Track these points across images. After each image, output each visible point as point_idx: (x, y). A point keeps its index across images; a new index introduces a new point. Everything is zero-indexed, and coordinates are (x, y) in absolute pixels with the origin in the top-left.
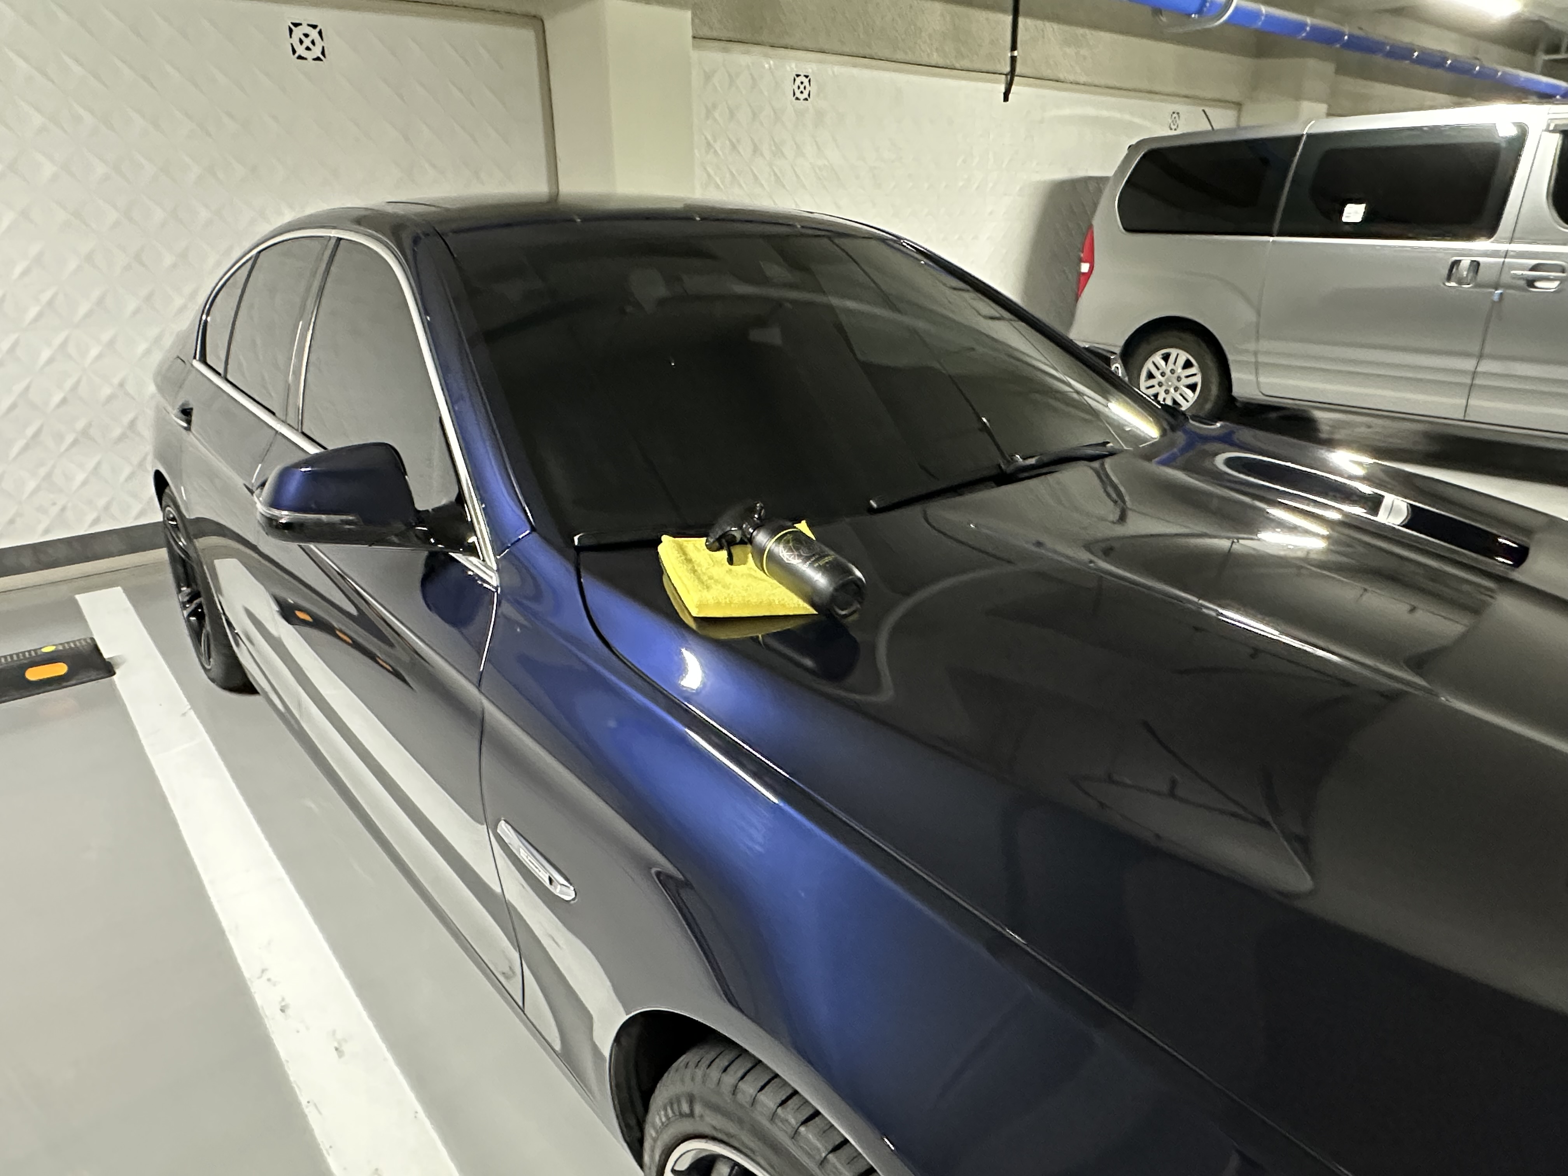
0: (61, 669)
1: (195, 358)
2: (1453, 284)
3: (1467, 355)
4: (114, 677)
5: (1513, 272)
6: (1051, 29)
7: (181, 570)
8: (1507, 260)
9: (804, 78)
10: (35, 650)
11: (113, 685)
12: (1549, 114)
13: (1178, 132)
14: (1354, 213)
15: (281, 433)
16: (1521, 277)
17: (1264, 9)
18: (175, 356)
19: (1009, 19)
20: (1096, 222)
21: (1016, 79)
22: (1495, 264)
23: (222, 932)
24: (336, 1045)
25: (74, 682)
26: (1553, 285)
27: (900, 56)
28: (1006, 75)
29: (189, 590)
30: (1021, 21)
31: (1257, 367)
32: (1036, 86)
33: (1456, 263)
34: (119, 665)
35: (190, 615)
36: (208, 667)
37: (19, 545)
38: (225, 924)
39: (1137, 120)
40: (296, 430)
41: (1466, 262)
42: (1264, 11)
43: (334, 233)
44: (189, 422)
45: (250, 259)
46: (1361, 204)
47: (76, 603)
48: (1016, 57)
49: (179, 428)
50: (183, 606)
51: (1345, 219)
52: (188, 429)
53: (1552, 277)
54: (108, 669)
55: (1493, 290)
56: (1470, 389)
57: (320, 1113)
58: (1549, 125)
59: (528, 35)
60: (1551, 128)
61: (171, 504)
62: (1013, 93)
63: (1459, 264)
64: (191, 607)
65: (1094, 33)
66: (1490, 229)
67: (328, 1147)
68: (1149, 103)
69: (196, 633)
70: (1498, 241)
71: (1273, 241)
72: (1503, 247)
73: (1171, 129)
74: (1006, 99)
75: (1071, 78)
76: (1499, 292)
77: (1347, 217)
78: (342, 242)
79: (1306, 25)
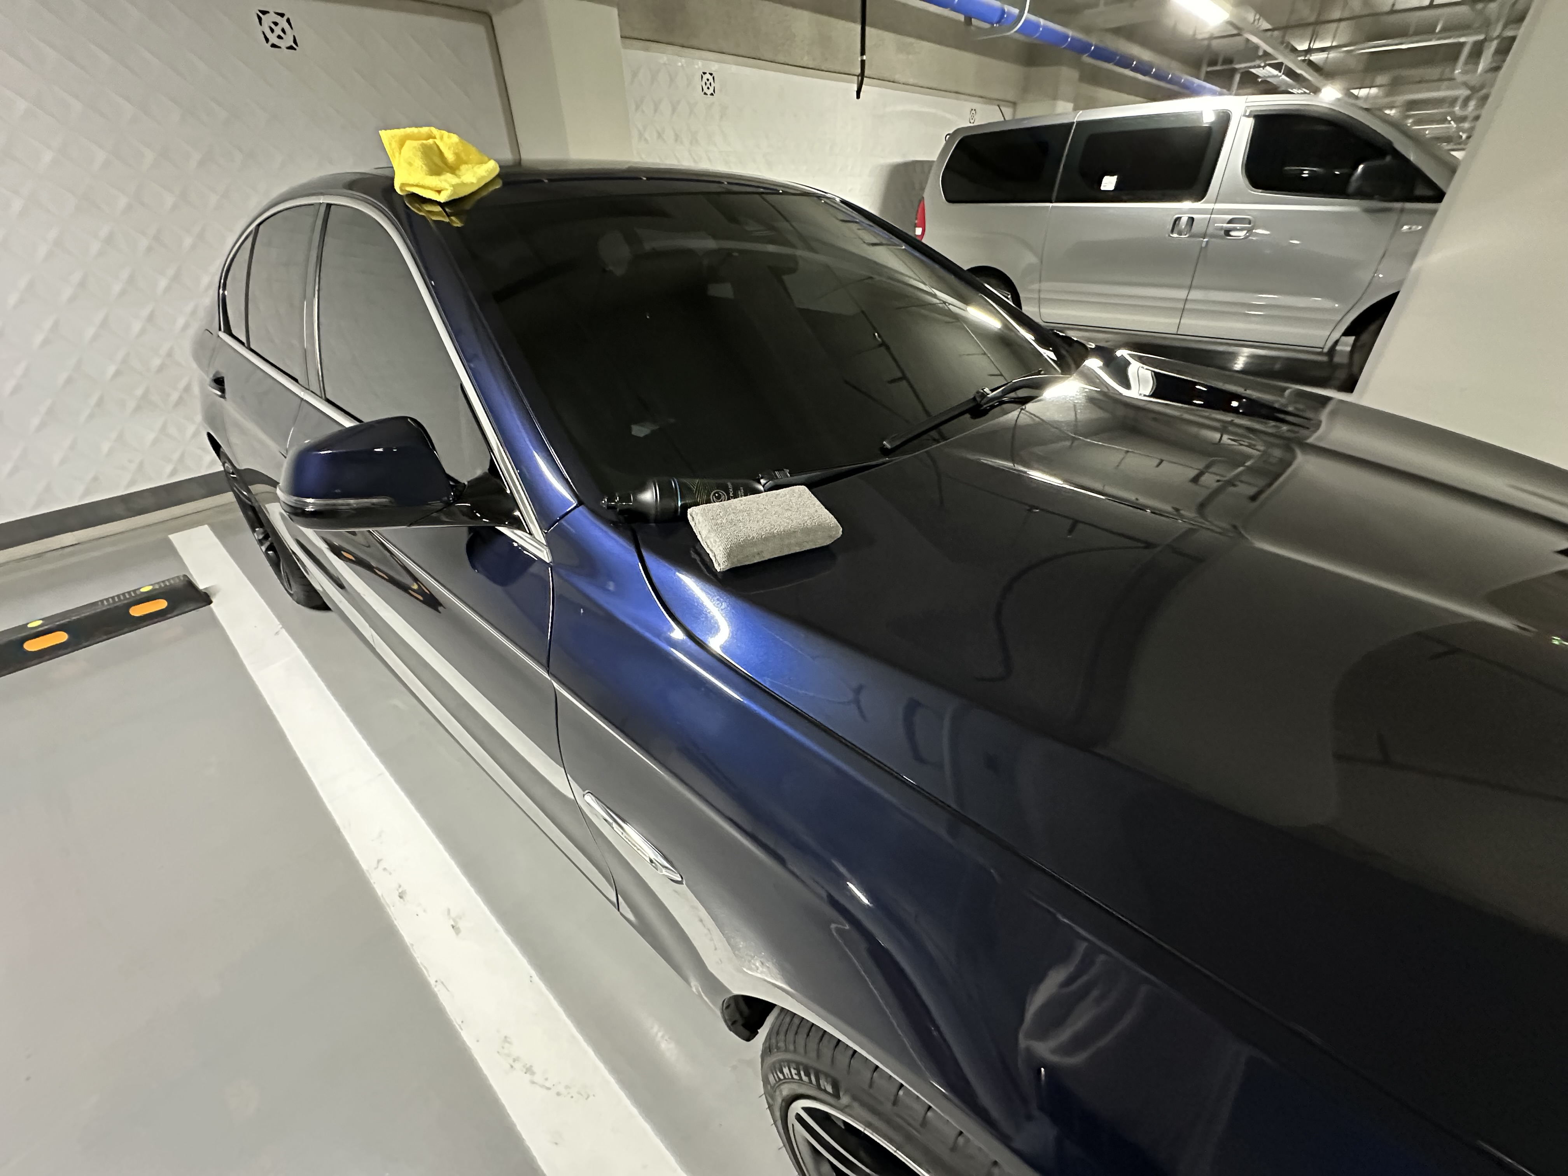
0: (162, 604)
1: (220, 329)
2: (1175, 235)
3: (1179, 287)
4: (212, 605)
5: (1216, 225)
6: (889, 37)
7: (250, 513)
8: (1212, 216)
9: (710, 75)
10: (134, 591)
11: (212, 613)
12: (1246, 102)
13: (975, 124)
14: (1109, 183)
15: (305, 400)
16: (1221, 228)
17: (1042, 22)
18: (204, 329)
19: (859, 27)
20: (926, 195)
21: (865, 79)
22: (1205, 219)
23: (337, 830)
24: (453, 923)
25: (175, 613)
26: (1242, 234)
27: (781, 59)
28: (858, 76)
29: (261, 530)
30: (868, 29)
31: (1040, 302)
32: (880, 86)
33: (1179, 219)
34: (215, 594)
35: (268, 549)
36: (292, 592)
37: (107, 498)
38: (339, 821)
39: (948, 116)
40: (320, 397)
41: (1185, 219)
42: (1042, 23)
43: (324, 200)
44: (223, 391)
45: (251, 232)
46: (1113, 176)
47: (170, 542)
48: (865, 60)
49: (215, 396)
50: (261, 542)
51: (1102, 188)
52: (223, 396)
53: (1238, 228)
54: (204, 599)
55: (1202, 239)
56: (1183, 311)
57: (448, 990)
58: (1246, 111)
59: (478, 31)
60: (1247, 114)
61: (227, 461)
62: (864, 92)
63: (1180, 221)
64: (267, 544)
65: (918, 41)
66: (1200, 194)
67: (460, 1023)
68: (955, 101)
69: (276, 565)
70: (1206, 202)
71: (1052, 206)
72: (1210, 206)
73: (970, 123)
74: (858, 97)
75: (903, 80)
76: (1205, 240)
77: (1104, 186)
78: (332, 207)
79: (1068, 37)
